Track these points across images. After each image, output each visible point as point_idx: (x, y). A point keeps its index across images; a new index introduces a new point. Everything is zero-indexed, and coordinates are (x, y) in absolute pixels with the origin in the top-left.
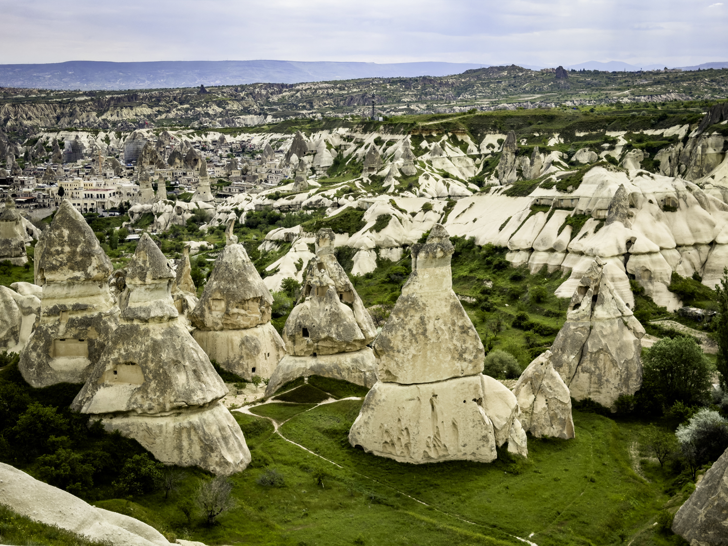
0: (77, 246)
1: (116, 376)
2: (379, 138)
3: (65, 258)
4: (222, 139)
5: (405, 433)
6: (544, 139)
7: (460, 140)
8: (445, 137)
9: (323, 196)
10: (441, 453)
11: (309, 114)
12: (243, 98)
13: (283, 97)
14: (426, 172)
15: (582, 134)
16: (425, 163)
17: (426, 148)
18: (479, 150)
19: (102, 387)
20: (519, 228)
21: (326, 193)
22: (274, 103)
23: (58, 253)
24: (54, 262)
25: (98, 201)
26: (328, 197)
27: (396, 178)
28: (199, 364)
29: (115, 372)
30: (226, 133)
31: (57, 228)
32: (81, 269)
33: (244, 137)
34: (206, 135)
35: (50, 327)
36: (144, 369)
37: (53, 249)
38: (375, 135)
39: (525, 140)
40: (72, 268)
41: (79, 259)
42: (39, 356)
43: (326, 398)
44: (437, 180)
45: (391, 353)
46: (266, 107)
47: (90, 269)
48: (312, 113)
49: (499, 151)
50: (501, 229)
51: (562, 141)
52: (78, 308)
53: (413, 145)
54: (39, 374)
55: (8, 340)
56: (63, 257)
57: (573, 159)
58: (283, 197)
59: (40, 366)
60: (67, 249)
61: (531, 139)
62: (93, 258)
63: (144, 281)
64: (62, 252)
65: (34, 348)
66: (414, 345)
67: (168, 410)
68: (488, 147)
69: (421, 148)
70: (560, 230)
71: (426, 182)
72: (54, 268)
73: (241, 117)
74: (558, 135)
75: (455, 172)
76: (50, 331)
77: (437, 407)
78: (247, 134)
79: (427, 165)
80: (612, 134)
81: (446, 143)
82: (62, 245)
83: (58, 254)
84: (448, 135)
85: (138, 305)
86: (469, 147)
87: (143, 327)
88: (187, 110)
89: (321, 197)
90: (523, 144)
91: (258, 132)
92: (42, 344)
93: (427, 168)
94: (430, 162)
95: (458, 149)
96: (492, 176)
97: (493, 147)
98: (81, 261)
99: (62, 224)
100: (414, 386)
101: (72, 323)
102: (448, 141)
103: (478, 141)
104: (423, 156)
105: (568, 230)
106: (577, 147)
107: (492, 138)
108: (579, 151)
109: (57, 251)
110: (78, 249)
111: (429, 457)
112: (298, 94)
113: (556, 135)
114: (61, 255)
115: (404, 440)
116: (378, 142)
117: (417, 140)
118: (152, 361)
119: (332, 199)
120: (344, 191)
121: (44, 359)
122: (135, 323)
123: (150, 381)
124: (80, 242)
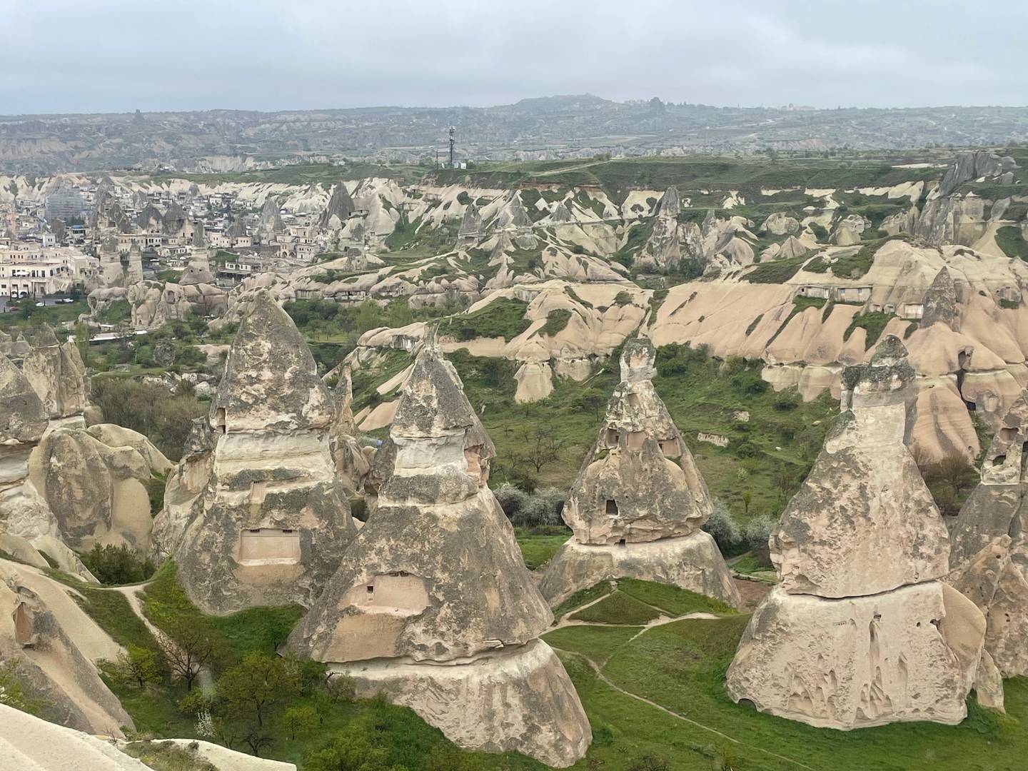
0: (284, 369)
1: (370, 595)
2: (465, 193)
3: (262, 391)
4: (195, 191)
5: (828, 679)
6: (716, 200)
7: (591, 198)
8: (570, 195)
9: (402, 278)
10: (881, 710)
11: (309, 157)
12: (202, 132)
13: (262, 131)
14: (551, 245)
15: (771, 193)
16: (545, 231)
17: (545, 209)
18: (620, 213)
19: (346, 616)
20: (779, 332)
21: (407, 275)
22: (249, 139)
23: (253, 380)
24: (243, 398)
25: (34, 281)
26: (410, 280)
27: (508, 253)
29: (370, 589)
30: (201, 182)
31: (251, 337)
32: (291, 409)
33: (228, 188)
34: (169, 184)
35: (235, 509)
36: (429, 583)
37: (241, 375)
38: (457, 190)
39: (689, 200)
40: (274, 408)
41: (287, 391)
42: (215, 559)
43: (656, 616)
44: (569, 257)
45: (810, 547)
46: (239, 146)
47: (305, 409)
48: (313, 155)
49: (651, 215)
50: (748, 332)
51: (743, 202)
52: (281, 476)
53: (524, 204)
54: (216, 591)
55: (95, 524)
56: (260, 389)
57: (763, 228)
58: (339, 279)
59: (217, 574)
60: (267, 374)
61: (697, 199)
62: (311, 390)
63: (428, 432)
65: (207, 546)
66: (850, 532)
67: (470, 655)
68: (633, 209)
69: (536, 209)
70: (847, 335)
71: (552, 259)
72: (243, 407)
73: (207, 158)
74: (736, 192)
75: (590, 247)
76: (234, 516)
77: (880, 634)
78: (233, 184)
79: (548, 234)
80: (816, 193)
81: (573, 202)
82: (259, 367)
83: (252, 384)
84: (574, 191)
85: (412, 473)
86: (606, 209)
87: (424, 510)
88: (119, 146)
89: (399, 280)
90: (686, 205)
91: (248, 181)
92: (220, 539)
93: (549, 238)
94: (551, 230)
95: (590, 211)
96: (644, 252)
97: (642, 209)
98: (291, 395)
99: (260, 332)
100: (847, 601)
101: (272, 501)
102: (575, 199)
103: (619, 201)
104: (542, 221)
105: (860, 334)
106: (769, 211)
107: (638, 197)
108: (771, 217)
109: (249, 378)
110: (287, 375)
111: (864, 718)
112: (284, 128)
113: (734, 193)
114: (256, 386)
115: (827, 690)
116: (463, 199)
117: (530, 198)
118: (444, 569)
119: (417, 283)
120: (433, 272)
121: (225, 564)
122: (410, 503)
123: (439, 604)
124: (290, 363)
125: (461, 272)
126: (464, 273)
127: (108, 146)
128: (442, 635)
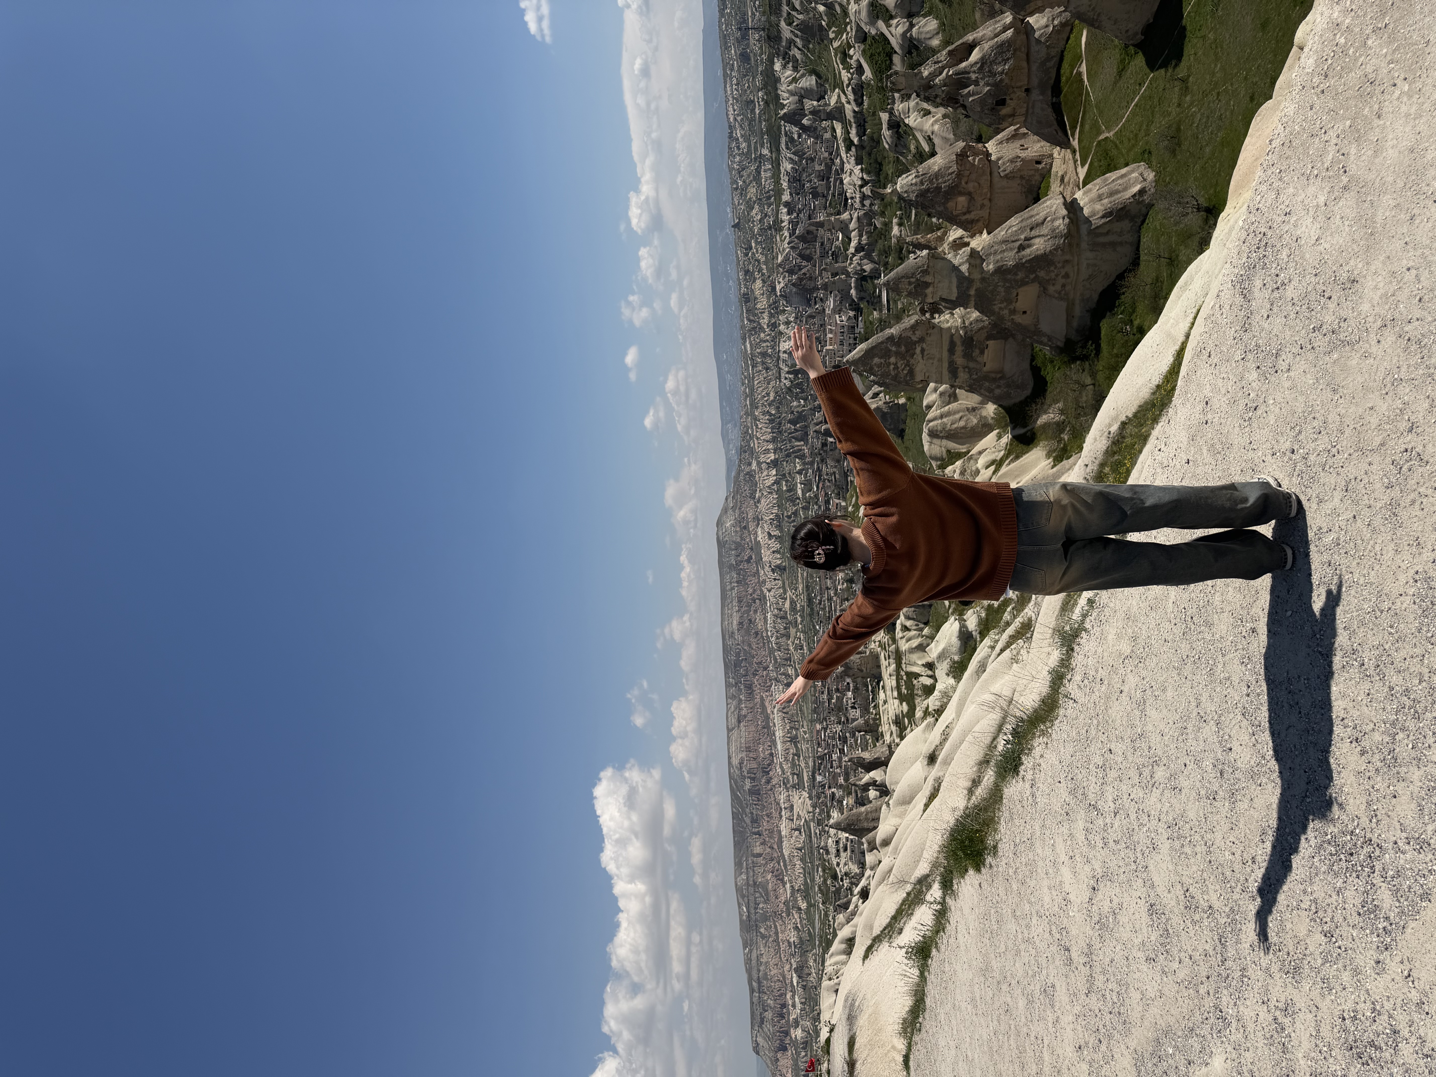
0: (890, 350)
1: (1028, 312)
2: (785, 20)
3: (902, 362)
4: (787, 204)
11: (759, 105)
12: (744, 182)
13: (742, 136)
19: (1039, 326)
22: (749, 146)
23: (896, 368)
24: (905, 372)
25: (847, 332)
26: (850, 80)
28: (1024, 224)
29: (1025, 312)
30: (780, 199)
31: (871, 368)
32: (914, 347)
33: (784, 180)
34: (782, 222)
35: (971, 377)
36: (1023, 283)
37: (893, 373)
38: (783, 25)
40: (912, 355)
41: (903, 348)
42: (999, 387)
46: (753, 156)
47: (914, 338)
48: (759, 102)
52: (952, 350)
54: (1018, 388)
56: (901, 364)
59: (1009, 386)
60: (893, 360)
62: (903, 335)
64: (896, 364)
65: (990, 392)
72: (911, 373)
73: (763, 184)
76: (975, 377)
78: (782, 176)
82: (890, 364)
83: (898, 368)
85: (954, 290)
87: (977, 285)
88: (757, 243)
89: (850, 88)
91: (779, 164)
92: (987, 384)
98: (905, 346)
99: (868, 363)
101: (967, 356)
109: (894, 369)
110: (894, 349)
112: (739, 118)
114: (899, 365)
118: (1016, 274)
119: (852, 74)
120: (844, 62)
121: (1002, 382)
122: (972, 292)
123: (1037, 277)
124: (887, 347)
125: (844, 36)
126: (845, 35)
127: (757, 251)
128: (1057, 275)
